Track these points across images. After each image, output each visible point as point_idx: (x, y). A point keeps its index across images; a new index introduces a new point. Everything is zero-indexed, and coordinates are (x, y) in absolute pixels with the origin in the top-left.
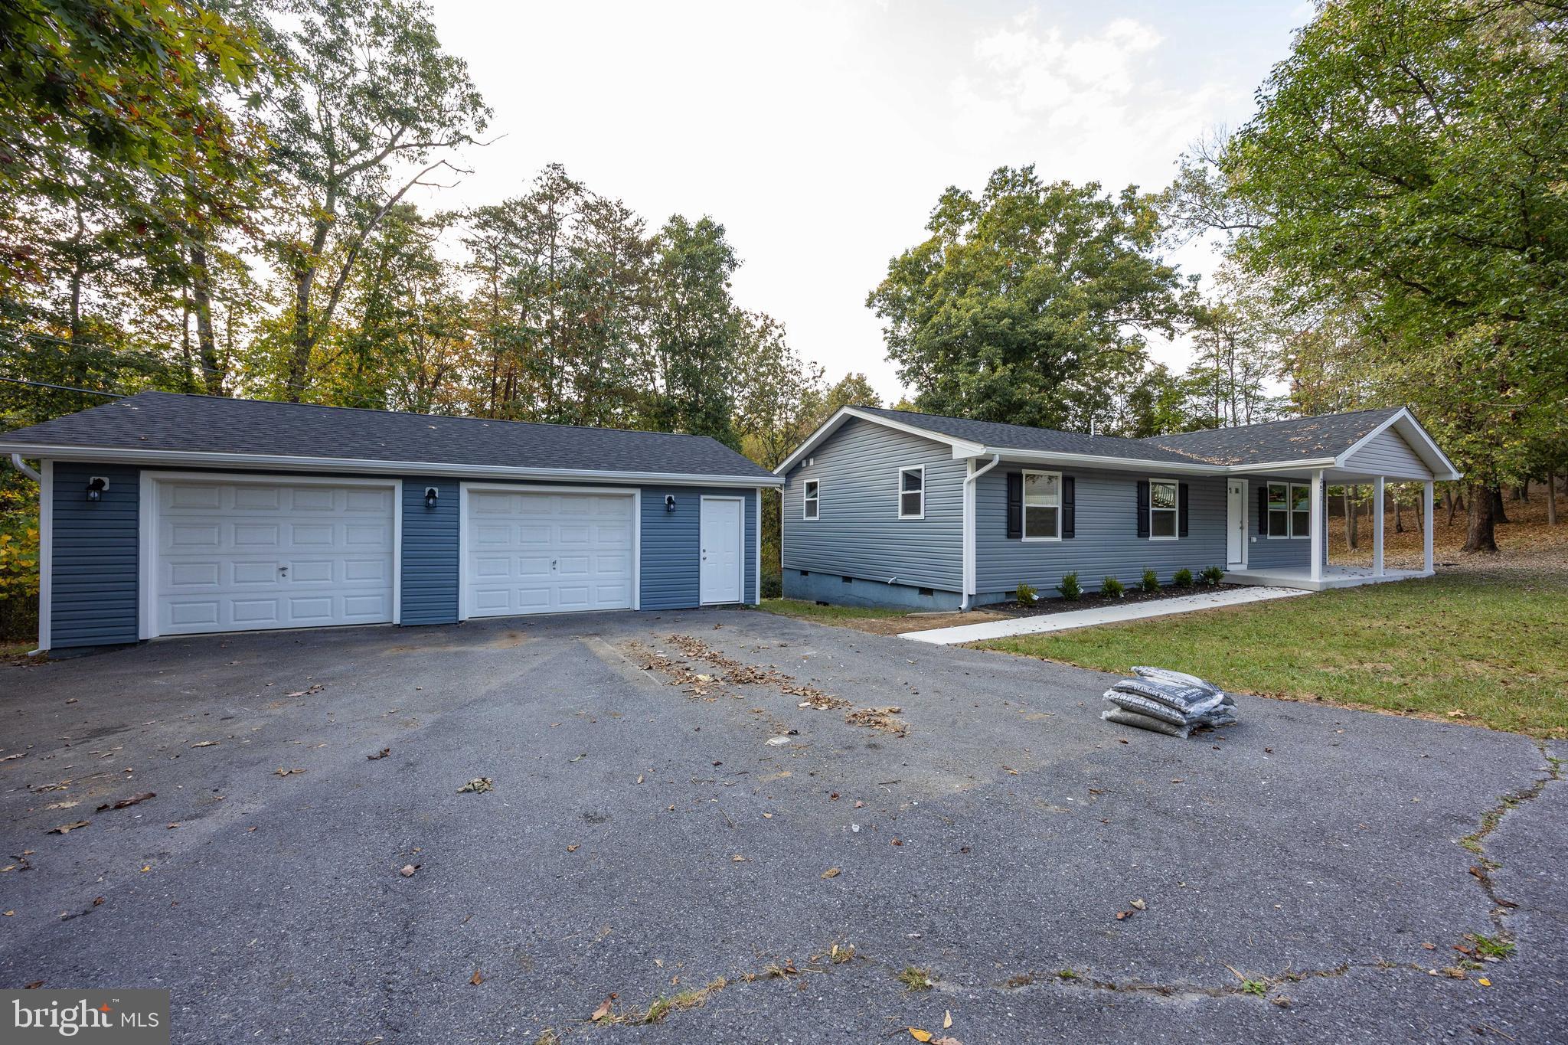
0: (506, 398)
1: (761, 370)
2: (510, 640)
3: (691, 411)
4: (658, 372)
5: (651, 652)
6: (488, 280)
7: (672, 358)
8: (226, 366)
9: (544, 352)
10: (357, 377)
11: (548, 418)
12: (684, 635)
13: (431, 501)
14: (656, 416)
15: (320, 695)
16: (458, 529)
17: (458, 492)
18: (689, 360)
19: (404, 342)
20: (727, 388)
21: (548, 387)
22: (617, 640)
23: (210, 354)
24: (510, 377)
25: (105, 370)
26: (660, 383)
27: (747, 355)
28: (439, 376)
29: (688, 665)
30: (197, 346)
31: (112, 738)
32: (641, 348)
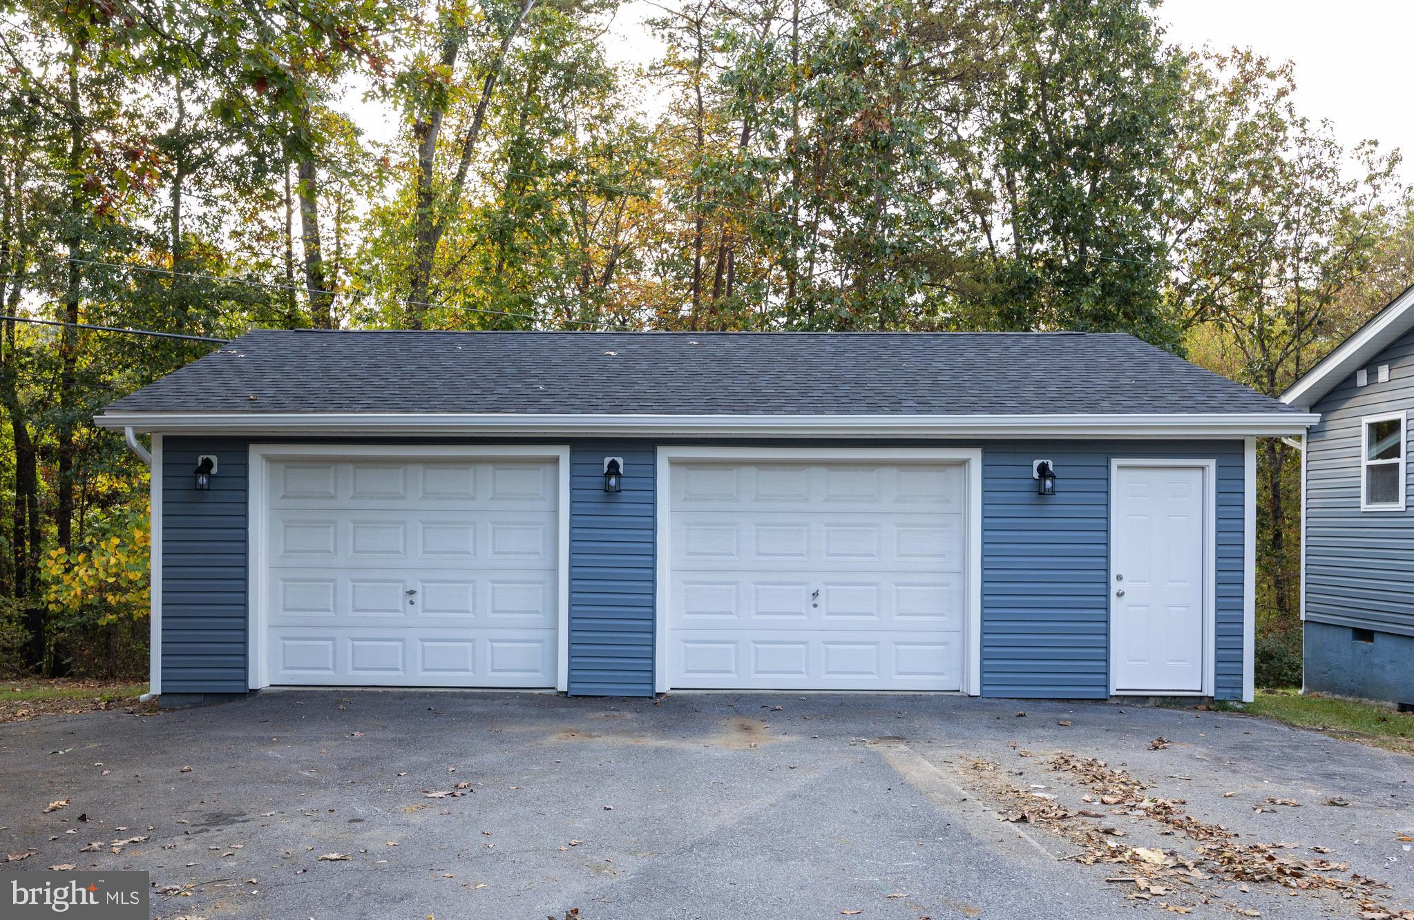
0: (716, 294)
1: (1233, 177)
2: (742, 736)
3: (1068, 284)
4: (1000, 210)
5: (1017, 784)
6: (687, 85)
7: (1028, 179)
8: (333, 285)
9: (781, 201)
10: (496, 282)
11: (789, 323)
12: (1083, 755)
13: (613, 481)
14: (994, 301)
15: (469, 799)
16: (654, 529)
17: (654, 465)
18: (1064, 178)
19: (560, 214)
20: (1148, 227)
21: (789, 265)
22: (943, 754)
23: (317, 269)
24: (723, 255)
25: (206, 307)
26: (1002, 235)
27: (1197, 147)
28: (611, 266)
29: (1107, 823)
30: (302, 258)
31: (231, 830)
32: (963, 166)
